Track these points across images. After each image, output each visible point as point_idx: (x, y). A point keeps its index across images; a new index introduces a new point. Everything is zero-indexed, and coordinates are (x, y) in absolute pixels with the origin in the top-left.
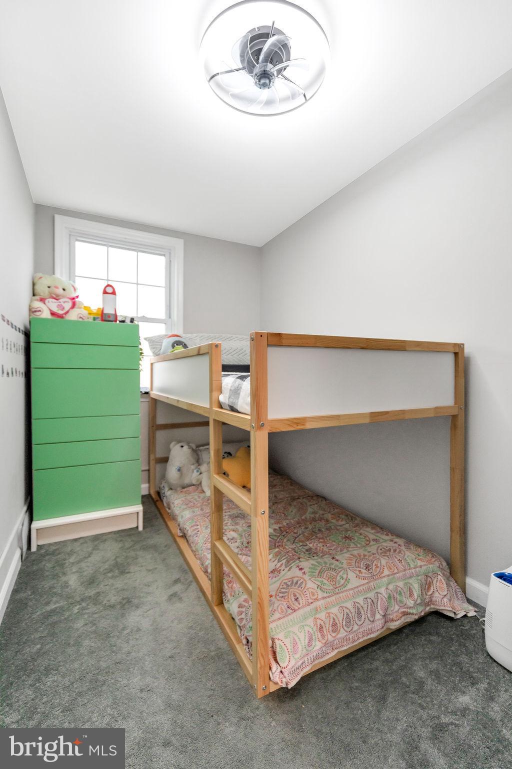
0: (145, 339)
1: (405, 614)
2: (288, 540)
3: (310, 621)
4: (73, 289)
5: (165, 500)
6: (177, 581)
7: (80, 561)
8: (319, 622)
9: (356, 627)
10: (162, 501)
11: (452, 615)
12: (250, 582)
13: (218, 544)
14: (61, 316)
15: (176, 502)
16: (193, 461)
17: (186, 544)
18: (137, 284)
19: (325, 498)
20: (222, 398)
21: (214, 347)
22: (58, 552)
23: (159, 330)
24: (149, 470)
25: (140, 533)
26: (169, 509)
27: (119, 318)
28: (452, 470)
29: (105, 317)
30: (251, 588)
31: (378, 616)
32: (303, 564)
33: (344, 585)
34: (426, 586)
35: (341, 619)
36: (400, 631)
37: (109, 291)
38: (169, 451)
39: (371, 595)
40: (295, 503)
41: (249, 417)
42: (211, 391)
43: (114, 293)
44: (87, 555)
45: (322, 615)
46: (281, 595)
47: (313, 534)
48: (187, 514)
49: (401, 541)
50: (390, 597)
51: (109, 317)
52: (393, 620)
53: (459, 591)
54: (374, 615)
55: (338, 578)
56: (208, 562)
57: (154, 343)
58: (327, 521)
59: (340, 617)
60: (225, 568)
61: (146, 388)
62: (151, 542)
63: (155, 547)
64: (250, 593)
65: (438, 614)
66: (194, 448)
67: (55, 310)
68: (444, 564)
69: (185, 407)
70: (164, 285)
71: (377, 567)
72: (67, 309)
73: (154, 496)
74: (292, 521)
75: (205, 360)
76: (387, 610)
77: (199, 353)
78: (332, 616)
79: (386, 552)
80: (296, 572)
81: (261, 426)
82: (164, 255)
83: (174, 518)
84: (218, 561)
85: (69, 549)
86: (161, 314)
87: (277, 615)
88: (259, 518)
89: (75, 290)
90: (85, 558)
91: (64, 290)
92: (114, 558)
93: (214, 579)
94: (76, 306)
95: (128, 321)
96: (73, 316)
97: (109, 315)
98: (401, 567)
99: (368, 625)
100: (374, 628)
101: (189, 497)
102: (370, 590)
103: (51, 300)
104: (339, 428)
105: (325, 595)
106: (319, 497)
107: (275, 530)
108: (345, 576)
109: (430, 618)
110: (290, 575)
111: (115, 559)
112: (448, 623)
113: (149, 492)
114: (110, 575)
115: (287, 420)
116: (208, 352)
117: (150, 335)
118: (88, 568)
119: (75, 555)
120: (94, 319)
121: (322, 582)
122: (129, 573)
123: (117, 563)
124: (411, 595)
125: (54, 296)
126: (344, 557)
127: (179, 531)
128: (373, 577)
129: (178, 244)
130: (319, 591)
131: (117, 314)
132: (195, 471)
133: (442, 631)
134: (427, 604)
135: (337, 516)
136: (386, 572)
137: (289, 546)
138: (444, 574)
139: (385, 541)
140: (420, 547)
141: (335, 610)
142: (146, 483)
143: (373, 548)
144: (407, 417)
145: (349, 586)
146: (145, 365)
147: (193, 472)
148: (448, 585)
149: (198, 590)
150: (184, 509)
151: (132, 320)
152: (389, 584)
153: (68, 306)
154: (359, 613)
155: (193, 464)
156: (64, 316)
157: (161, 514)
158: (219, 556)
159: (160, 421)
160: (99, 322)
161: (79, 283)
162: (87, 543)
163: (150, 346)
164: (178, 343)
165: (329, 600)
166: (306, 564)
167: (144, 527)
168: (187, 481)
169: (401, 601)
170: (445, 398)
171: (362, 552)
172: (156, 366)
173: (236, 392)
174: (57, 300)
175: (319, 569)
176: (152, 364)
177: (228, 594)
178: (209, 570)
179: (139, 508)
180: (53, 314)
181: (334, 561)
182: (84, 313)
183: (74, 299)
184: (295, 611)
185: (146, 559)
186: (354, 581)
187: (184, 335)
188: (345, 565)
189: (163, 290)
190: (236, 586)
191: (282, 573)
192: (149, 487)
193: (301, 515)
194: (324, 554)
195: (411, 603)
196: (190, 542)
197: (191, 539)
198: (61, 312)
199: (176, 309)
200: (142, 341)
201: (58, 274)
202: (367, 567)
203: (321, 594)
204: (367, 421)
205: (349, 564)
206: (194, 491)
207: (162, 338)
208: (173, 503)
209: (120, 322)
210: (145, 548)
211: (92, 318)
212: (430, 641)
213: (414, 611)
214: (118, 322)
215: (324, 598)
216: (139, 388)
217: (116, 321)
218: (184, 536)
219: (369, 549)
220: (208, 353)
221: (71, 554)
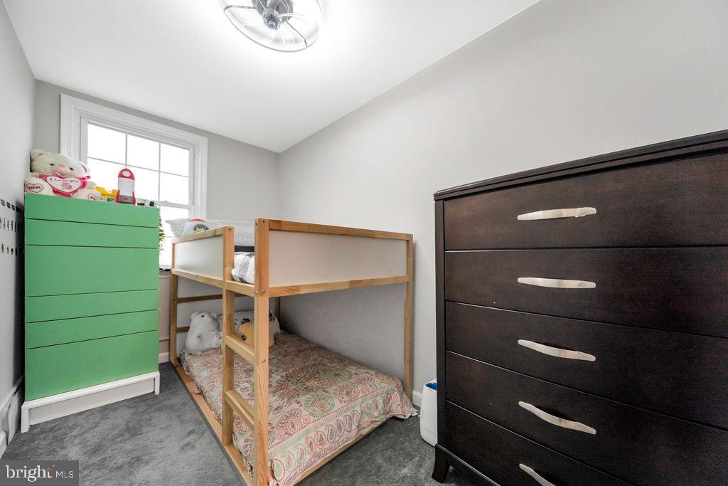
0: (167, 222)
1: (373, 422)
2: (292, 383)
3: (303, 441)
4: (84, 170)
5: (184, 365)
6: (190, 433)
7: (83, 433)
8: (309, 439)
9: (337, 438)
10: (182, 366)
11: (403, 417)
12: (252, 417)
13: (229, 394)
14: (68, 195)
15: (195, 365)
16: (214, 328)
17: (203, 399)
18: (159, 172)
19: (325, 349)
20: (234, 272)
21: (227, 230)
22: (57, 428)
23: (183, 214)
24: (169, 340)
25: (156, 396)
26: (188, 372)
27: (137, 201)
28: (406, 319)
29: (119, 198)
30: (253, 423)
31: (354, 427)
32: (299, 400)
33: (331, 409)
34: (387, 400)
35: (326, 435)
36: (368, 435)
37: (126, 175)
38: (190, 320)
39: (349, 413)
40: (301, 354)
41: (253, 286)
42: (224, 266)
43: (132, 177)
44: (94, 426)
45: (312, 434)
46: (281, 425)
47: (312, 376)
48: (205, 374)
49: (372, 372)
50: (362, 413)
51: (126, 199)
52: (364, 428)
53: (408, 400)
54: (350, 427)
55: (326, 404)
56: (220, 411)
57: (175, 225)
58: (324, 365)
59: (326, 432)
60: (235, 413)
61: (168, 266)
62: (166, 403)
63: (171, 407)
64: (252, 427)
65: (395, 418)
66: (215, 317)
67: (60, 188)
68: (400, 383)
69: (202, 281)
70: (187, 174)
71: (354, 391)
72: (74, 188)
73: (173, 362)
74: (297, 369)
75: (220, 240)
76: (360, 421)
77: (215, 235)
78: (319, 433)
79: (362, 381)
80: (295, 405)
81: (262, 294)
82: (189, 149)
83: (192, 379)
84: (228, 408)
85: (72, 423)
86: (185, 200)
87: (276, 441)
88: (260, 366)
89: (86, 170)
90: (91, 428)
91: (71, 169)
92: (125, 423)
93: (225, 424)
94: (87, 186)
95: (147, 204)
96: (83, 195)
97: (126, 198)
98: (371, 390)
99: (346, 435)
100: (350, 436)
101: (208, 360)
102: (348, 409)
103: (53, 178)
104: (328, 293)
105: (316, 418)
106: (319, 348)
107: (282, 377)
108: (331, 403)
109: (389, 422)
110: (289, 409)
111: (127, 424)
112: (400, 423)
113: (169, 359)
114: (119, 440)
115: (286, 287)
116: (223, 234)
117: (172, 218)
118: (93, 438)
119: (79, 428)
120: (109, 200)
121: (313, 410)
122: (140, 434)
123: (128, 427)
124: (377, 408)
125: (59, 174)
126: (331, 390)
127: (196, 389)
128: (351, 400)
129: (203, 142)
130: (311, 417)
131: (136, 197)
132: (215, 337)
133: (396, 429)
134: (388, 413)
135: (331, 361)
136: (361, 395)
137: (292, 387)
138: (399, 391)
139: (362, 373)
140: (385, 374)
141: (322, 429)
142: (165, 351)
143: (353, 380)
144: (376, 284)
145: (334, 409)
146: (166, 244)
147: (213, 337)
148: (401, 398)
149: (211, 436)
150: (202, 371)
151: (152, 204)
152: (362, 403)
153: (76, 185)
154: (340, 428)
155: (213, 331)
156: (71, 194)
157: (179, 377)
158: (229, 404)
159: (181, 295)
160: (114, 203)
161: (91, 164)
162: (94, 414)
163: (172, 228)
164: (200, 227)
165: (318, 422)
166: (302, 399)
167: (161, 391)
168: (207, 345)
169: (370, 414)
170: (400, 271)
171: (345, 383)
172: (179, 247)
173: (245, 266)
174: (62, 178)
175: (312, 400)
176: (174, 244)
177: (237, 434)
178: (221, 418)
179: (157, 374)
180: (56, 191)
181: (325, 393)
182: (97, 193)
183: (84, 179)
184: (291, 435)
185: (160, 419)
186: (338, 404)
187: (207, 220)
188: (332, 395)
189: (187, 179)
190: (244, 426)
191: (284, 408)
192: (169, 355)
193: (305, 363)
194: (318, 389)
195: (376, 414)
196: (206, 397)
197: (207, 395)
198: (67, 191)
199: (199, 198)
200: (163, 222)
201: (64, 152)
202: (348, 393)
203: (312, 418)
204: (347, 287)
205: (335, 394)
206: (214, 354)
207: (183, 221)
208: (192, 366)
209: (138, 204)
210: (160, 410)
211: (106, 199)
212: (387, 438)
213: (379, 420)
214: (136, 204)
215: (314, 421)
216: (159, 265)
217: (134, 203)
218: (201, 393)
219: (351, 380)
220: (221, 235)
221: (75, 426)
